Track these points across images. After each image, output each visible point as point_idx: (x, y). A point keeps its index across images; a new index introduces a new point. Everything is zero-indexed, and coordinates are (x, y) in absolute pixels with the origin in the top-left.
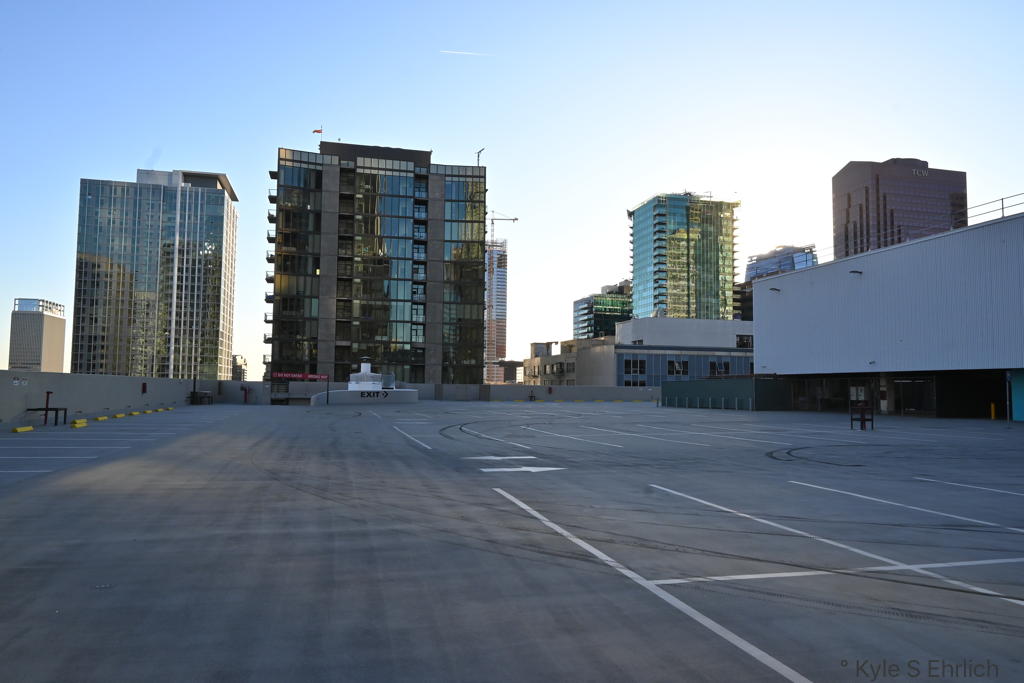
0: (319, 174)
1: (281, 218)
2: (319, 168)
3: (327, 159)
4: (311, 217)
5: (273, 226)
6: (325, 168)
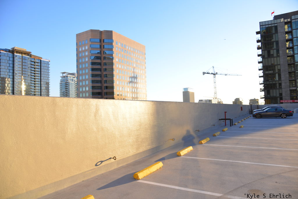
0: (276, 27)
1: (263, 47)
2: (276, 25)
3: (278, 21)
4: (275, 44)
5: (260, 50)
6: (278, 24)
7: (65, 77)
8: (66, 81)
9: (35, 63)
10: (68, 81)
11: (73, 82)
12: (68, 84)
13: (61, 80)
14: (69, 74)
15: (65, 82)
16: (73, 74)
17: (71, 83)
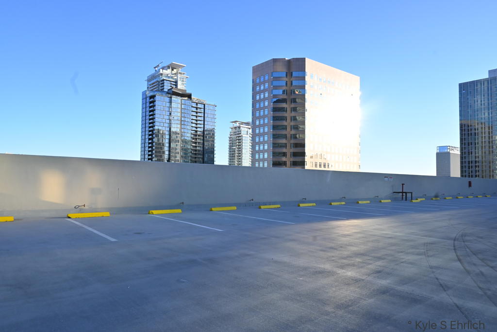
7: (236, 128)
8: (238, 134)
9: (197, 109)
10: (240, 134)
11: (248, 136)
12: (240, 138)
13: (231, 133)
14: (242, 123)
15: (236, 136)
16: (247, 124)
17: (245, 137)
